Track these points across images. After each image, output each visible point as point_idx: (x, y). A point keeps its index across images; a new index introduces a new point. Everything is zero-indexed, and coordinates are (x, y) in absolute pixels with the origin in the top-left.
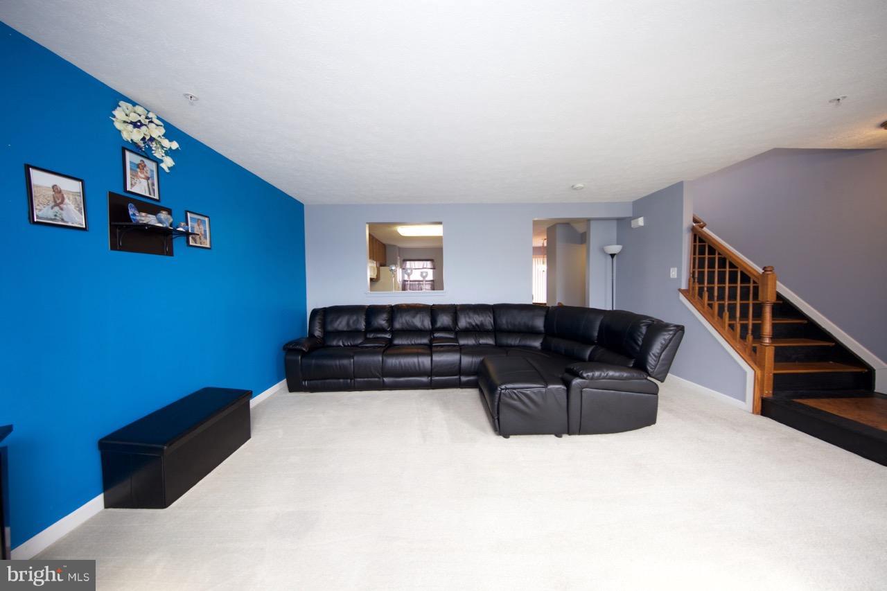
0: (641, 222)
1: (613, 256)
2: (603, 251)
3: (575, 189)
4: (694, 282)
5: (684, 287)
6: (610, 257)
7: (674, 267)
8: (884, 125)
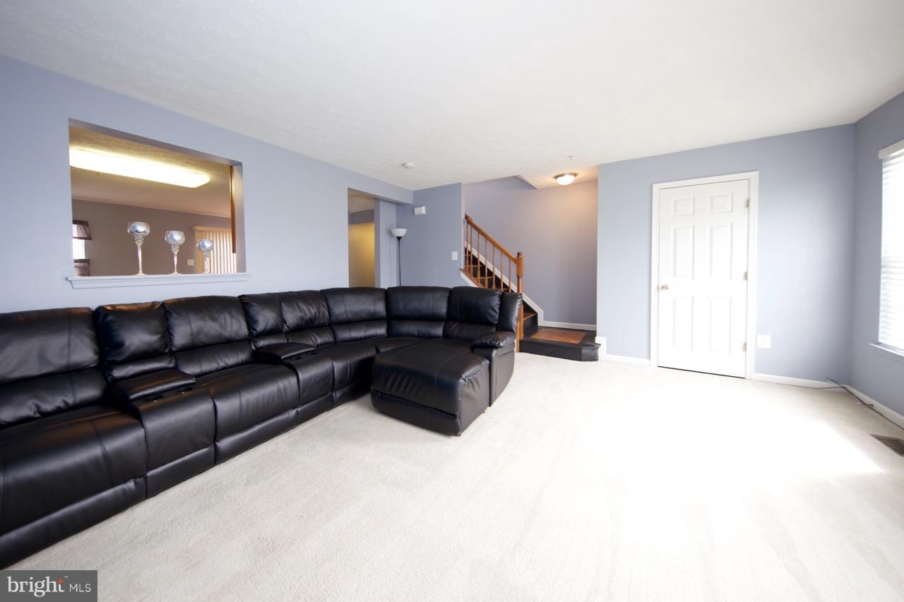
0: (423, 210)
1: (399, 238)
2: (390, 233)
3: (406, 168)
4: (470, 263)
5: (462, 268)
6: (396, 240)
7: (455, 251)
8: (556, 177)
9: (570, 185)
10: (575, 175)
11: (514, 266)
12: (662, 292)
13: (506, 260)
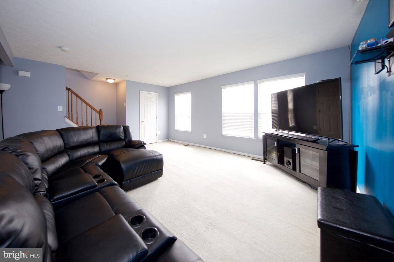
1: (2, 92)
3: (63, 50)
8: (107, 79)
9: (112, 83)
10: (114, 80)
11: (98, 115)
12: (142, 123)
13: (94, 112)
